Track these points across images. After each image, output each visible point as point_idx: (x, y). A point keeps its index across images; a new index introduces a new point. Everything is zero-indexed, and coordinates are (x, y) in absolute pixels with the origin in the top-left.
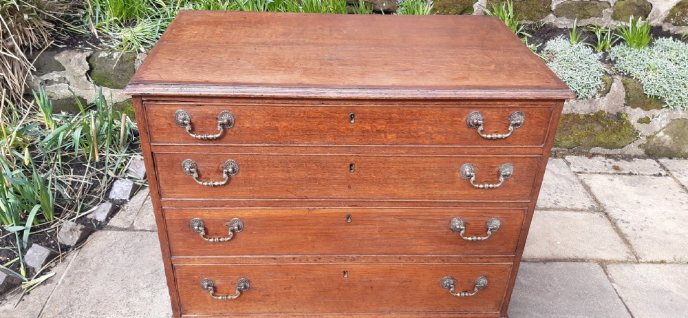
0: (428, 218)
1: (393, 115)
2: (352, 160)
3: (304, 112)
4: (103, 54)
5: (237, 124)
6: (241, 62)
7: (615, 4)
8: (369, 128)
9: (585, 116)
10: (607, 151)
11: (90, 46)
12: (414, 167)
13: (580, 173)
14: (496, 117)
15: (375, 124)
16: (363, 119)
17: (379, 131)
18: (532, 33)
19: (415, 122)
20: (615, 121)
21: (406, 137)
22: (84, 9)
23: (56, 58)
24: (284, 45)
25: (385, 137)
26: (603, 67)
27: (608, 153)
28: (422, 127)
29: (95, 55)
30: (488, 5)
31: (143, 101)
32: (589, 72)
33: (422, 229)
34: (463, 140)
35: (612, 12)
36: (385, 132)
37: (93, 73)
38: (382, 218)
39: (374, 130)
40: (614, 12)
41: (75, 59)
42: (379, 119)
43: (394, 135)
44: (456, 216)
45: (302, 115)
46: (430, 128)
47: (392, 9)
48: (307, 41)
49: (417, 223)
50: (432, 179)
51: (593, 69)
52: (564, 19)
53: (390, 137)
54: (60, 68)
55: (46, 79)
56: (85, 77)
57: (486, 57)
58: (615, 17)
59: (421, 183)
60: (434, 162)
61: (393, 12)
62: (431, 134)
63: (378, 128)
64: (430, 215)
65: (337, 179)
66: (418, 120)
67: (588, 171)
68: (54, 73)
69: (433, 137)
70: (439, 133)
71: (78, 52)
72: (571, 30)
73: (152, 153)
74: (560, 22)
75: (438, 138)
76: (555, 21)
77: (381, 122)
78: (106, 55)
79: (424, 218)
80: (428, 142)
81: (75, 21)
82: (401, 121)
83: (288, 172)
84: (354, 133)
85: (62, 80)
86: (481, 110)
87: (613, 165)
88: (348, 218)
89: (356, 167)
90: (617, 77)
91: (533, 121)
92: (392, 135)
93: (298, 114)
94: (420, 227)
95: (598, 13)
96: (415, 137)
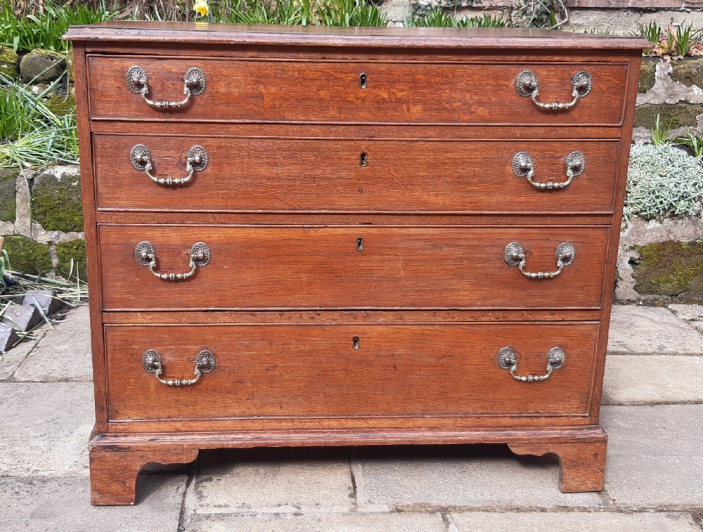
0: (472, 243)
1: (418, 76)
2: (364, 146)
3: (299, 71)
5: (209, 89)
8: (385, 95)
12: (448, 158)
13: (693, 320)
14: (554, 80)
15: (394, 91)
16: (378, 84)
17: (399, 101)
19: (447, 86)
21: (436, 109)
25: (408, 110)
28: (456, 95)
31: (86, 53)
33: (465, 262)
34: (514, 115)
36: (407, 102)
38: (408, 244)
39: (393, 99)
42: (399, 82)
43: (419, 107)
44: (511, 240)
45: (296, 74)
46: (468, 96)
49: (458, 252)
50: (474, 176)
52: (643, 129)
53: (414, 109)
59: (460, 183)
60: (476, 150)
62: (470, 105)
63: (398, 96)
64: (474, 239)
65: (343, 179)
66: (451, 84)
69: (473, 109)
70: (480, 103)
73: (91, 133)
74: (638, 134)
75: (480, 111)
77: (401, 86)
79: (466, 243)
80: (466, 118)
82: (429, 85)
83: (275, 165)
84: (366, 104)
86: (534, 67)
88: (359, 244)
89: (368, 158)
91: (604, 87)
92: (417, 107)
93: (290, 73)
94: (462, 258)
95: (690, 120)
96: (448, 110)
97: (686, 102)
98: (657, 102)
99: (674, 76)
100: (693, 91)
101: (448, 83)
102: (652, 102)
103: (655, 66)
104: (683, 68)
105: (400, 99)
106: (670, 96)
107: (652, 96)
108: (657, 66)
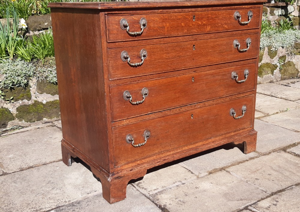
0: (223, 73)
1: (209, 15)
2: (194, 42)
5: (148, 26)
8: (200, 23)
12: (217, 44)
14: (244, 14)
15: (203, 21)
16: (198, 19)
21: (214, 27)
25: (207, 28)
31: (106, 14)
33: (222, 81)
36: (206, 25)
38: (206, 77)
44: (233, 71)
45: (175, 18)
46: (222, 21)
49: (219, 77)
50: (224, 50)
59: (220, 52)
60: (224, 40)
65: (188, 55)
66: (218, 17)
73: (107, 48)
77: (205, 19)
80: (222, 29)
82: (212, 18)
83: (168, 53)
84: (195, 27)
88: (193, 79)
89: (195, 47)
92: (209, 27)
93: (173, 17)
94: (221, 79)
96: (217, 27)
105: (204, 24)
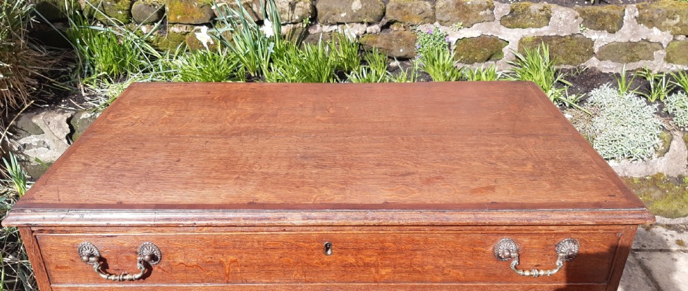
1: (387, 244)
3: (259, 242)
4: (86, 115)
5: (165, 260)
6: (180, 165)
7: (668, 45)
8: (353, 261)
9: (640, 179)
10: (668, 221)
11: (74, 106)
13: (637, 250)
15: (362, 256)
16: (344, 250)
17: (367, 265)
18: (572, 80)
19: (418, 253)
20: (676, 185)
21: (407, 272)
22: (75, 63)
23: (34, 121)
24: (246, 135)
25: (377, 272)
26: (659, 121)
27: (668, 223)
29: (76, 116)
30: (519, 48)
31: (33, 232)
32: (643, 127)
34: (491, 277)
35: (665, 53)
36: (376, 266)
37: (74, 136)
39: (361, 263)
40: (668, 54)
41: (54, 121)
42: (366, 249)
43: (389, 270)
45: (256, 245)
46: (441, 262)
47: (410, 55)
48: (280, 126)
51: (648, 123)
52: (609, 62)
53: (383, 272)
54: (38, 131)
55: (23, 143)
56: (66, 141)
57: (519, 150)
58: (668, 60)
61: (411, 58)
62: (443, 269)
63: (366, 261)
66: (423, 250)
67: (648, 248)
68: (32, 136)
69: (446, 272)
70: (454, 267)
71: (59, 113)
72: (618, 75)
74: (605, 66)
75: (453, 273)
76: (598, 65)
77: (369, 253)
78: (89, 115)
80: (438, 279)
81: (62, 76)
82: (399, 251)
84: (332, 268)
85: (41, 144)
86: (515, 237)
87: (676, 238)
90: (677, 133)
91: (591, 251)
92: (387, 270)
93: (249, 244)
95: (648, 55)
96: (419, 272)
97: (647, 40)
98: (624, 40)
99: (640, 20)
100: (652, 32)
101: (420, 250)
102: (619, 40)
103: (624, 10)
104: (648, 13)
105: (368, 263)
106: (634, 36)
107: (620, 35)
108: (626, 11)
